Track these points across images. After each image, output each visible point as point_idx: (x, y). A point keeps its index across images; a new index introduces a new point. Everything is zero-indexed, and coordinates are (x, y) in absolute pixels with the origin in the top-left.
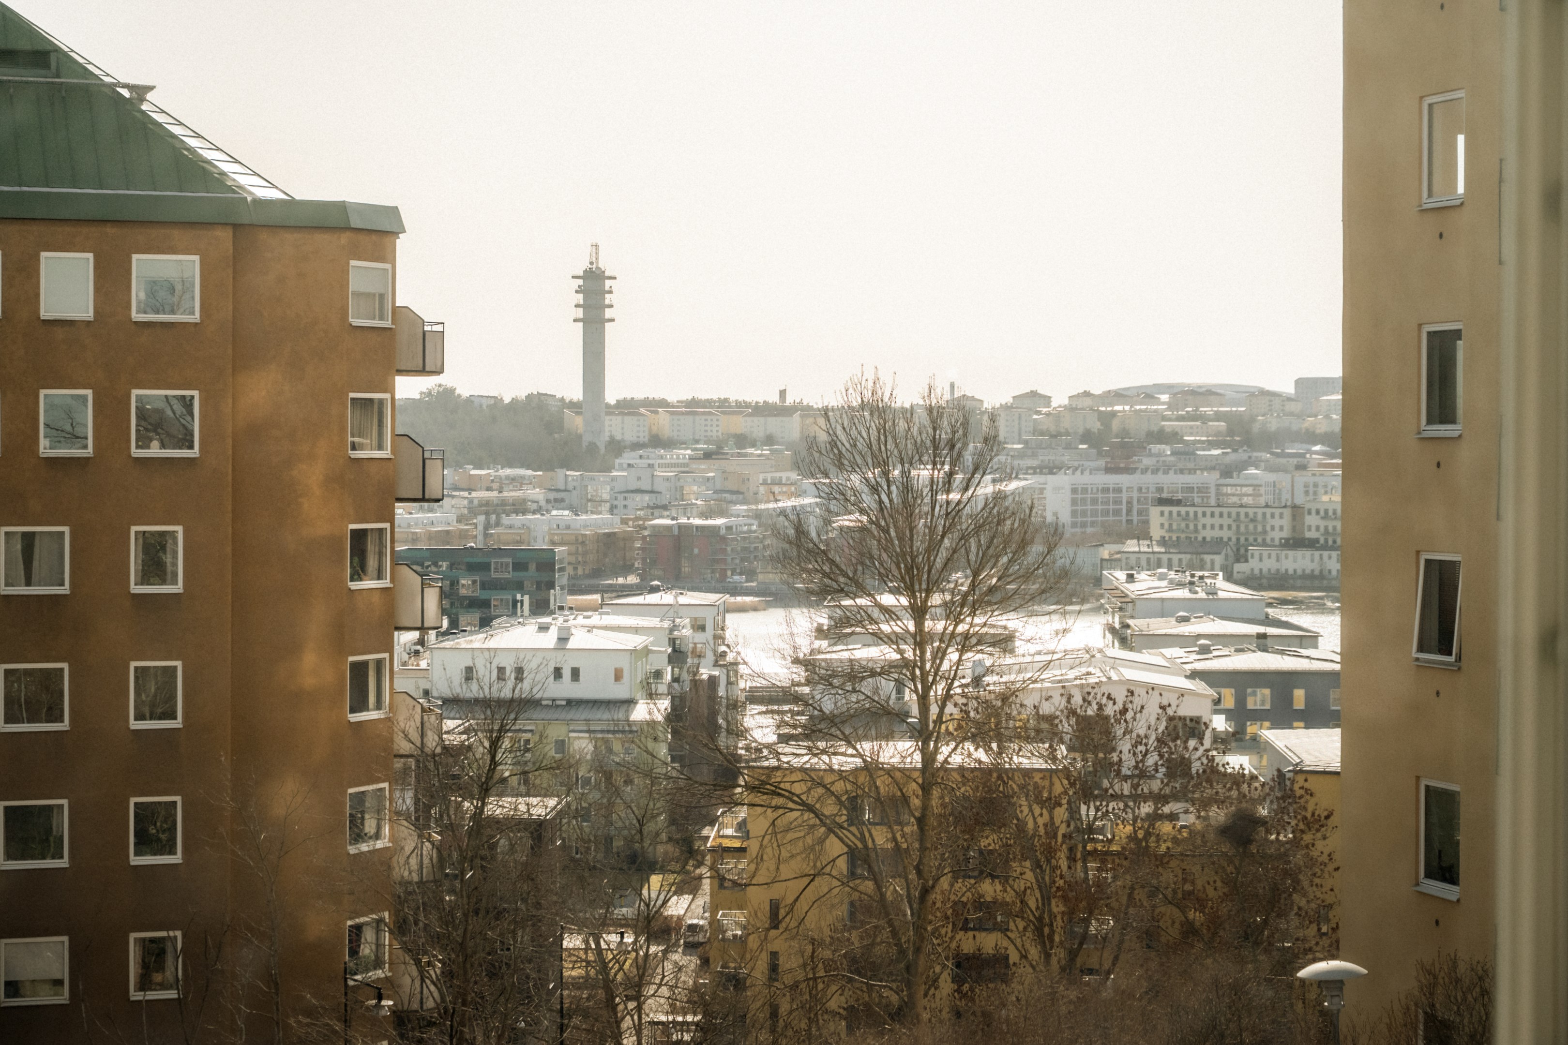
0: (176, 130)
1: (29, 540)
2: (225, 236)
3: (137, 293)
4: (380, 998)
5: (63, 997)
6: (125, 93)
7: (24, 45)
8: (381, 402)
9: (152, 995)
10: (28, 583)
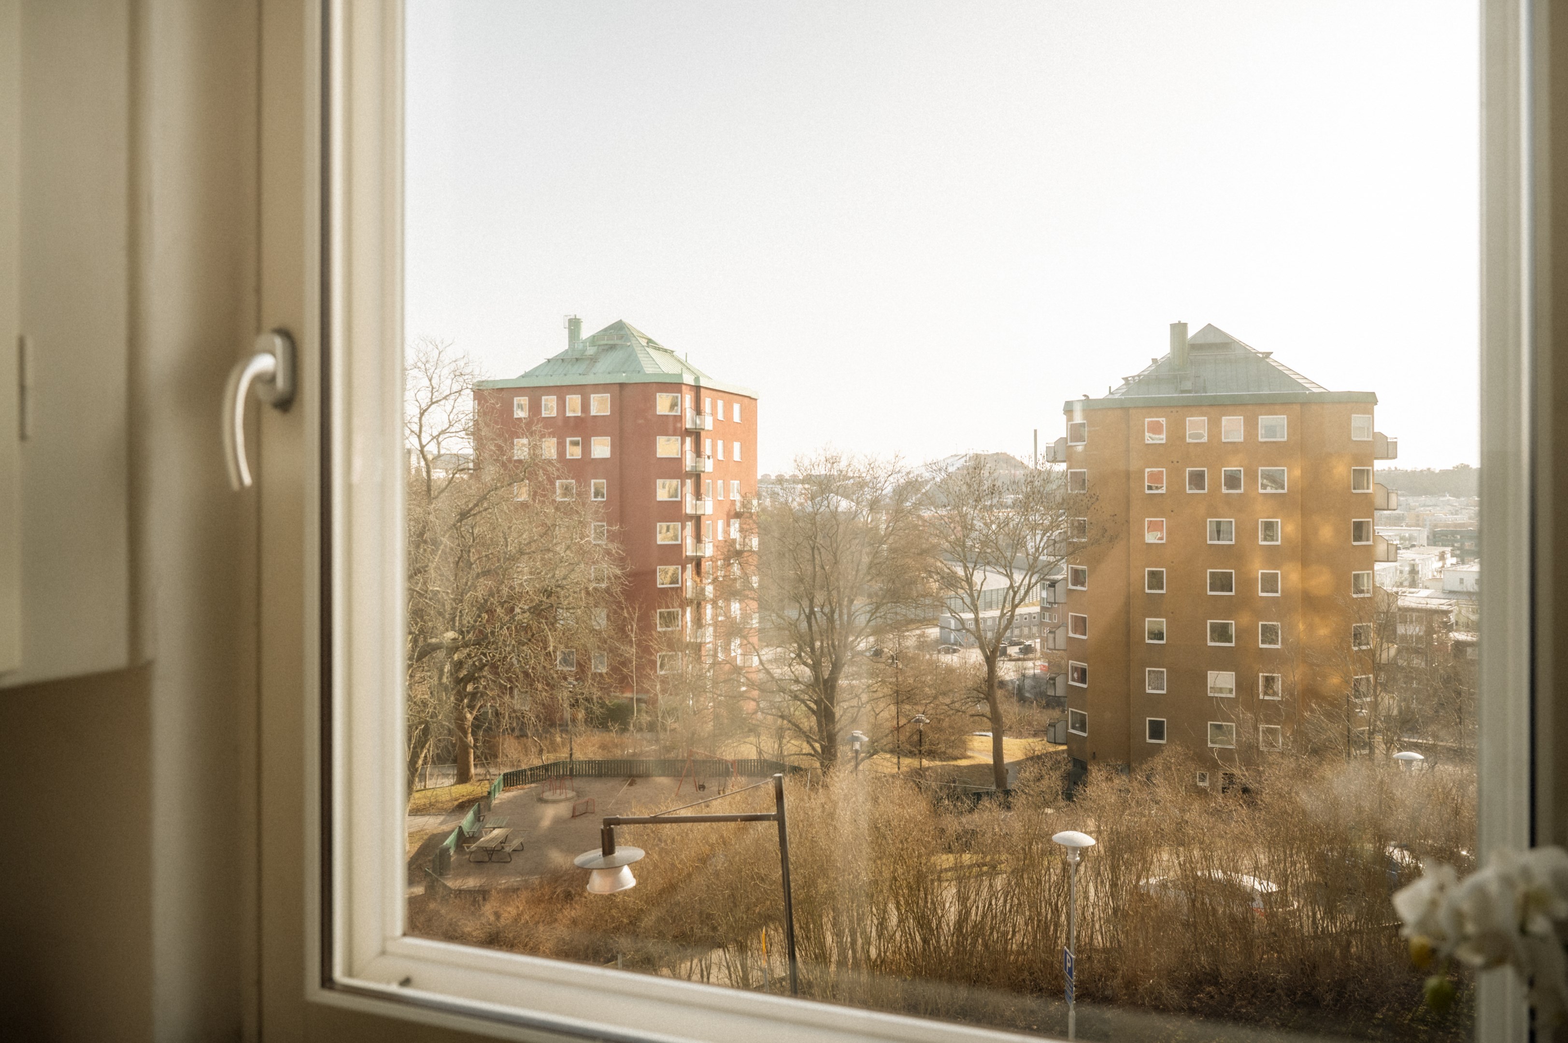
0: (1281, 368)
1: (1219, 524)
2: (1297, 408)
3: (1261, 431)
4: (1362, 709)
5: (1233, 695)
6: (1261, 356)
7: (1218, 340)
8: (1368, 471)
9: (1267, 698)
10: (1219, 540)
